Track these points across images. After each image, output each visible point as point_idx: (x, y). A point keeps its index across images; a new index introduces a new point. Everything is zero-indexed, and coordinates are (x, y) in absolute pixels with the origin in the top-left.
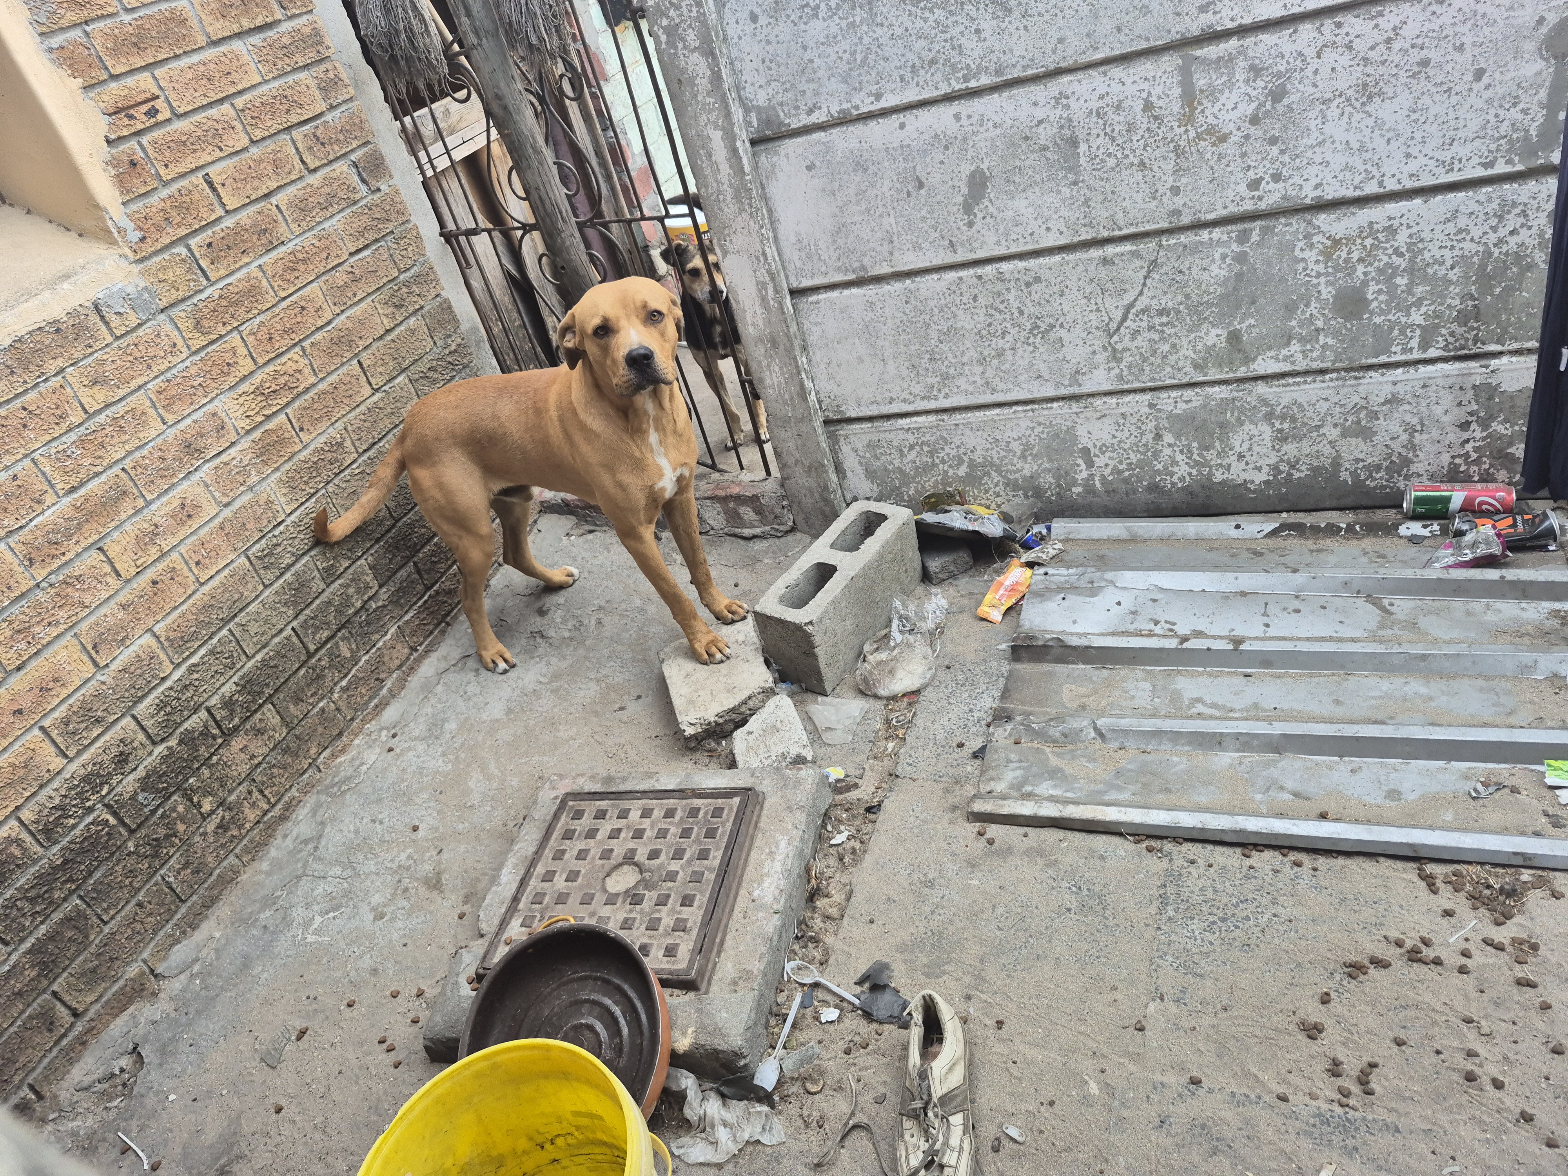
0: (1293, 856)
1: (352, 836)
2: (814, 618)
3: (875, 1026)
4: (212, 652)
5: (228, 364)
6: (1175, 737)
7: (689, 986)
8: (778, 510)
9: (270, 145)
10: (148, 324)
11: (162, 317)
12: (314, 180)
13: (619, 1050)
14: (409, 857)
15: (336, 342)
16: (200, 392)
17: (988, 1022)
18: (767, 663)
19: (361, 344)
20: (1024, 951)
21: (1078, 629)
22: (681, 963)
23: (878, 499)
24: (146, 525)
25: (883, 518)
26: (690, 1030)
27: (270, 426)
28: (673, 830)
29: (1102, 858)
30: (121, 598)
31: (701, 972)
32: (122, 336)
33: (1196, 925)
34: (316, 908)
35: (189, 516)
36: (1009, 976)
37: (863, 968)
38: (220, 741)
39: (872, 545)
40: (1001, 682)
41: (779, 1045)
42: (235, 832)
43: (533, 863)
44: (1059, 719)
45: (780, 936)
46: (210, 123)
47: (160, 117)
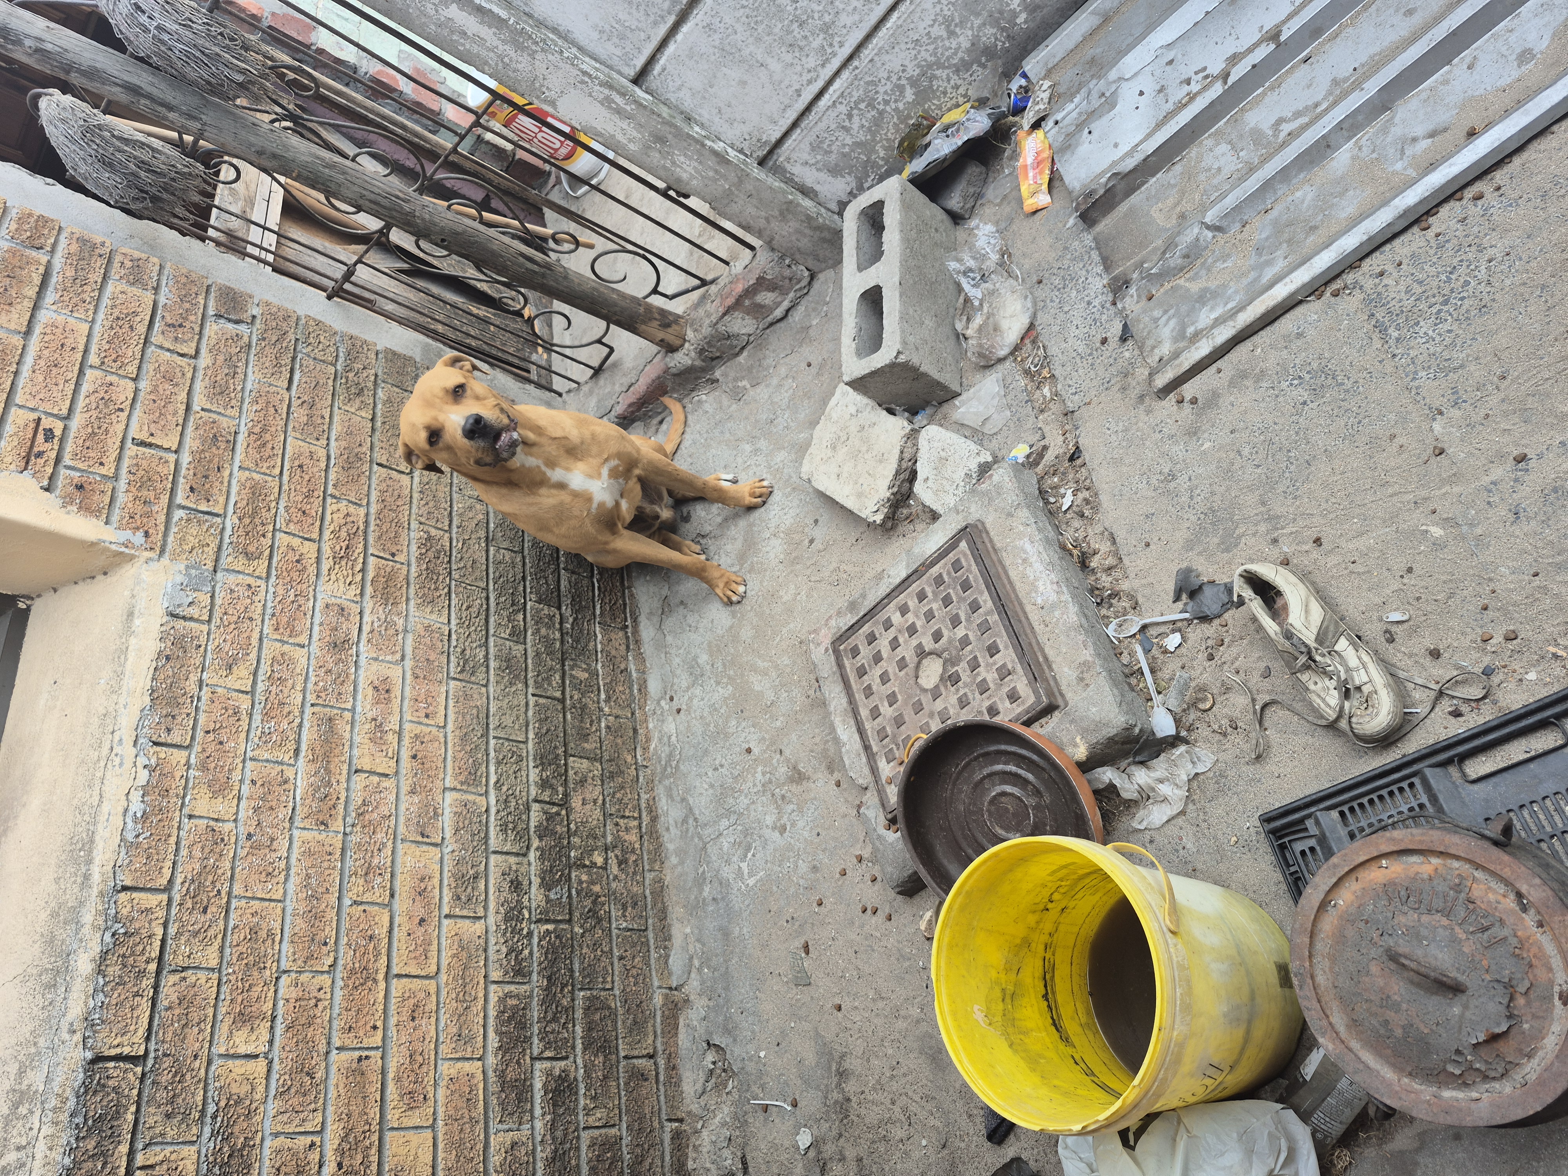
0: (1469, 193)
1: (711, 791)
2: (898, 346)
3: (1216, 622)
4: (499, 763)
5: (298, 561)
6: (1284, 174)
7: (1049, 710)
8: (787, 273)
9: (149, 368)
10: (217, 590)
11: (220, 575)
12: (205, 360)
13: (1037, 793)
14: (764, 774)
15: (348, 466)
16: (301, 600)
17: (1306, 547)
18: (891, 412)
19: (365, 448)
20: (1292, 468)
21: (1124, 148)
22: (1029, 699)
23: (861, 189)
24: (367, 726)
25: (879, 206)
26: (1078, 740)
27: (370, 575)
28: (935, 606)
29: (1300, 335)
30: (405, 788)
31: (1050, 693)
32: (210, 616)
33: (1425, 327)
34: (735, 859)
35: (387, 691)
36: (1295, 498)
37: (1170, 587)
38: (564, 812)
39: (892, 238)
40: (1095, 255)
41: (1154, 694)
42: (633, 858)
43: (855, 713)
44: (1170, 245)
45: (1086, 616)
46: (93, 398)
47: (58, 432)
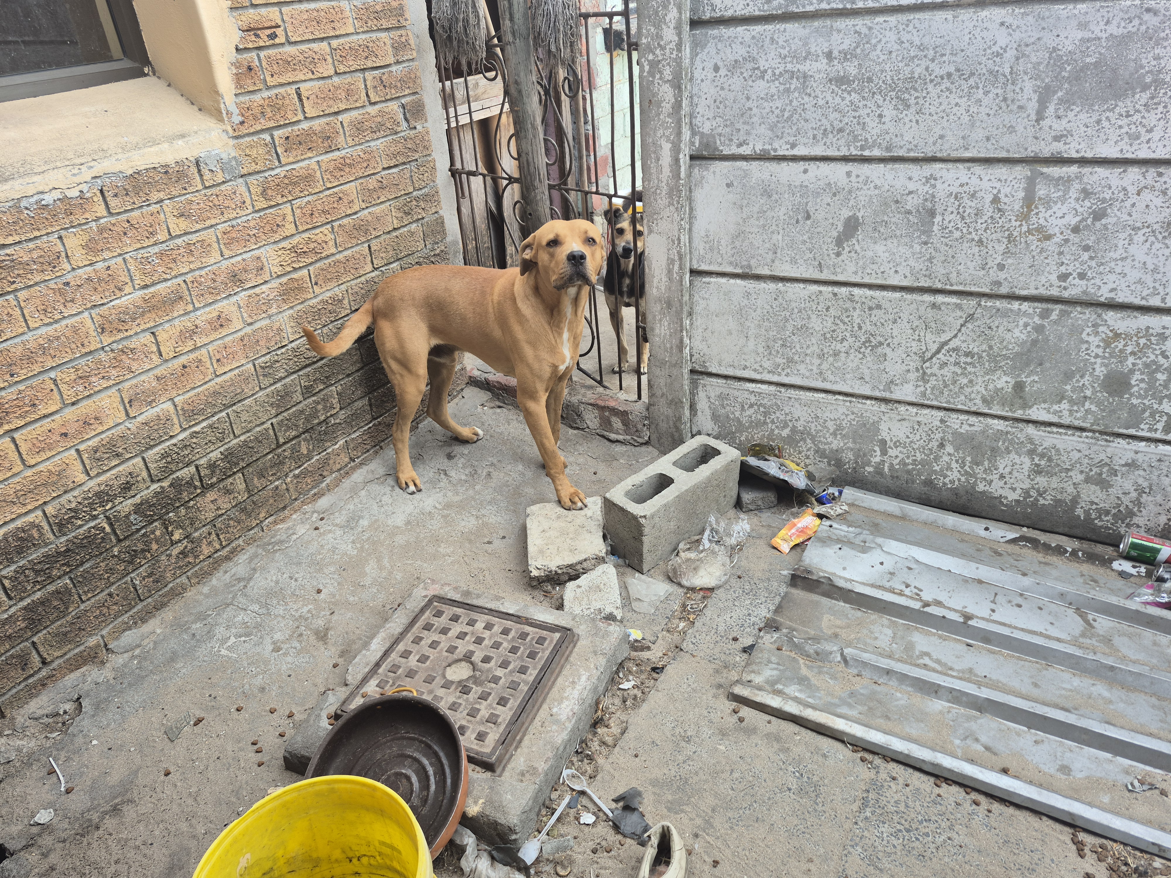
0: (974, 796)
1: (273, 584)
2: (648, 513)
3: (620, 837)
4: (211, 426)
5: (278, 225)
6: (902, 678)
7: (488, 767)
8: (640, 426)
9: (348, 78)
10: (230, 183)
11: (241, 180)
12: (372, 110)
13: (425, 801)
14: (309, 611)
15: (357, 228)
16: (253, 240)
17: (707, 858)
18: (605, 537)
19: (374, 233)
20: (748, 812)
21: (846, 574)
22: (487, 748)
23: (717, 438)
24: (189, 324)
25: (717, 452)
26: (481, 801)
27: (295, 276)
28: (505, 644)
29: (825, 756)
30: (158, 372)
31: (500, 759)
32: (210, 187)
33: (885, 829)
34: (234, 631)
35: (221, 326)
36: (731, 828)
37: (621, 790)
38: (199, 491)
39: (705, 470)
40: (778, 600)
41: (544, 831)
42: (191, 560)
43: (397, 641)
44: (816, 639)
45: (565, 748)
46: (311, 53)
47: (277, 41)
